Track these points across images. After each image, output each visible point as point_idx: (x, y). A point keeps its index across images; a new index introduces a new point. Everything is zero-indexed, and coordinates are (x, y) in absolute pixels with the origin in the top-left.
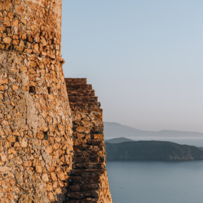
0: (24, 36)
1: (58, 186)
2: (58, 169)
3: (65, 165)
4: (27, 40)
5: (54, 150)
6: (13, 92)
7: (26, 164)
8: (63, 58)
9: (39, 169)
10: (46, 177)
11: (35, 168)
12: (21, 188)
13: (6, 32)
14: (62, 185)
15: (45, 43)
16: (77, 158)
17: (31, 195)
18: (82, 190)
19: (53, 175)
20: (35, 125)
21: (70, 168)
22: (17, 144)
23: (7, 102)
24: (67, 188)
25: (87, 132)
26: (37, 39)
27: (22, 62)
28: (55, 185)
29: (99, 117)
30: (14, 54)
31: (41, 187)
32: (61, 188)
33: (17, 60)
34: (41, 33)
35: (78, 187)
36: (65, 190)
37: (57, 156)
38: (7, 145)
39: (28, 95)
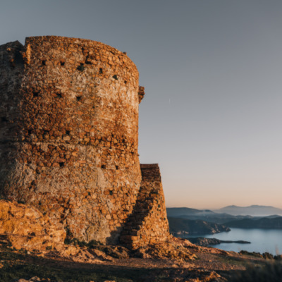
0: (99, 138)
1: (119, 222)
2: (119, 213)
3: (126, 210)
4: (101, 140)
5: (116, 201)
6: (89, 169)
7: (95, 208)
9: (104, 212)
10: (109, 217)
11: (101, 211)
12: (90, 222)
13: (86, 135)
14: (121, 221)
15: (116, 141)
16: (136, 207)
17: (96, 226)
18: (132, 225)
20: (103, 187)
21: (130, 212)
22: (89, 197)
23: (84, 173)
24: (125, 224)
25: (148, 193)
26: (109, 139)
27: (97, 151)
28: (116, 222)
29: (158, 184)
30: (91, 147)
31: (104, 222)
32: (121, 224)
33: (93, 150)
34: (113, 136)
35: (131, 223)
36: (124, 225)
37: (119, 205)
38: (82, 197)
39: (99, 169)
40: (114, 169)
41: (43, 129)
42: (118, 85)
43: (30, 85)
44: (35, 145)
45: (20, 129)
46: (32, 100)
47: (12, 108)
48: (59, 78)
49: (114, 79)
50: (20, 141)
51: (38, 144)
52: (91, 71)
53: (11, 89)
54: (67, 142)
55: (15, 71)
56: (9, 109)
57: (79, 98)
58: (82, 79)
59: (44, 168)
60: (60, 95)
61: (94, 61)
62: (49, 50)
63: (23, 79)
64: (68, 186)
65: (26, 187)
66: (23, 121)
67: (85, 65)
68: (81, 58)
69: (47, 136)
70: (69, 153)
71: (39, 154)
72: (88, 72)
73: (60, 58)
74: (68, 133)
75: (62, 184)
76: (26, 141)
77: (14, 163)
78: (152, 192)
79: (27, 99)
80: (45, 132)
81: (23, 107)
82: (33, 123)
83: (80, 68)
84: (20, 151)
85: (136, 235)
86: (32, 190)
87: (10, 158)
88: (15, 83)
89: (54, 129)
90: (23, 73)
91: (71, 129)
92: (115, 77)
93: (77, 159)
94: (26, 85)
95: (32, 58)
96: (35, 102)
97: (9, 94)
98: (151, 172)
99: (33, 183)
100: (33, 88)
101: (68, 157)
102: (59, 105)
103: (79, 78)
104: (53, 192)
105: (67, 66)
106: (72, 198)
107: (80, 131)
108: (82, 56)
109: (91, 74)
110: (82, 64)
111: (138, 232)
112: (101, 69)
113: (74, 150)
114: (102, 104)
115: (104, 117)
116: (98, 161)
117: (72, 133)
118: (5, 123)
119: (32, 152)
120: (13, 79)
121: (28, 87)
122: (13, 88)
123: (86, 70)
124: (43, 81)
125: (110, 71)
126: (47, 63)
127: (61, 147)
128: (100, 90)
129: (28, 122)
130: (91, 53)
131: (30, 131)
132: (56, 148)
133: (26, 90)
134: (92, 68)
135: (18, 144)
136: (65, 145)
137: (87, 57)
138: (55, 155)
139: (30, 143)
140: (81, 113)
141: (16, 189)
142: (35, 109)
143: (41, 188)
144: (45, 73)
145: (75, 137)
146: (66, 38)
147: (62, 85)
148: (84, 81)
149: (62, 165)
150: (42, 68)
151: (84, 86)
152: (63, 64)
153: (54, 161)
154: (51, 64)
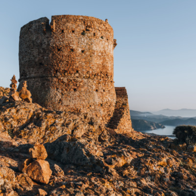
0: (94, 74)
2: (106, 116)
3: (109, 115)
4: (95, 75)
5: (104, 110)
6: (90, 92)
7: (93, 114)
8: (114, 80)
9: (98, 116)
10: (101, 118)
11: (97, 115)
13: (87, 73)
15: (103, 75)
16: (115, 113)
18: (114, 123)
19: (104, 118)
20: (97, 102)
21: (112, 116)
22: (90, 108)
23: (87, 94)
25: (121, 105)
26: (99, 74)
27: (93, 82)
28: (105, 121)
29: (126, 100)
30: (90, 80)
31: (99, 121)
32: (107, 122)
34: (101, 72)
35: (113, 122)
36: (109, 123)
37: (106, 112)
38: (87, 108)
39: (95, 92)
40: (102, 91)
41: (64, 70)
42: (104, 42)
43: (56, 44)
44: (60, 79)
45: (51, 69)
46: (57, 53)
47: (45, 57)
48: (71, 40)
49: (101, 39)
50: (52, 77)
51: (62, 78)
52: (89, 35)
53: (44, 46)
54: (77, 77)
55: (46, 36)
56: (44, 58)
57: (83, 51)
58: (84, 40)
59: (65, 92)
60: (72, 50)
61: (90, 29)
62: (65, 23)
63: (51, 41)
64: (79, 102)
65: (57, 102)
66: (52, 65)
67: (86, 32)
68: (83, 28)
69: (66, 74)
70: (78, 83)
71: (62, 84)
72: (87, 36)
73: (72, 28)
74: (77, 72)
75: (76, 101)
76: (55, 76)
77: (49, 89)
78: (123, 104)
79: (54, 52)
80: (65, 71)
81: (52, 57)
82: (58, 67)
83: (83, 34)
84: (52, 82)
85: (116, 128)
86: (60, 104)
87: (46, 86)
88: (46, 43)
89: (70, 70)
90: (51, 37)
91: (79, 69)
92: (102, 37)
93: (83, 87)
94: (53, 44)
95: (56, 28)
96: (59, 54)
97: (43, 49)
98: (121, 92)
99: (60, 100)
100: (57, 46)
101: (78, 85)
102: (72, 56)
103: (83, 39)
104: (72, 105)
105: (76, 32)
106: (82, 108)
107: (84, 70)
108: (84, 26)
109: (89, 37)
110: (84, 31)
111: (118, 127)
112: (94, 33)
113: (82, 82)
114: (95, 54)
115: (96, 62)
116: (94, 87)
117: (79, 72)
118: (42, 66)
119: (58, 82)
120: (45, 41)
121: (54, 45)
122: (46, 46)
123: (86, 34)
124: (63, 42)
125: (99, 34)
126: (64, 31)
127: (74, 80)
128: (94, 46)
129: (55, 66)
130: (89, 24)
131: (57, 71)
132: (71, 81)
133: (53, 47)
134: (90, 33)
135: (50, 78)
136: (76, 79)
137: (87, 27)
138: (71, 84)
139: (57, 77)
140: (84, 60)
141: (52, 103)
142: (59, 58)
143: (65, 103)
144: (63, 37)
145: (81, 74)
146: (75, 16)
147: (73, 44)
148: (86, 41)
149: (75, 90)
150: (62, 34)
151: (85, 44)
152: (73, 32)
153: (71, 88)
154: (67, 32)
